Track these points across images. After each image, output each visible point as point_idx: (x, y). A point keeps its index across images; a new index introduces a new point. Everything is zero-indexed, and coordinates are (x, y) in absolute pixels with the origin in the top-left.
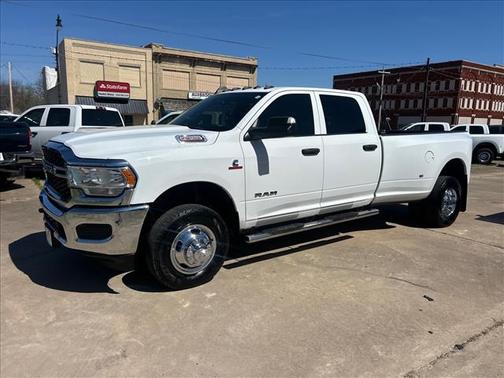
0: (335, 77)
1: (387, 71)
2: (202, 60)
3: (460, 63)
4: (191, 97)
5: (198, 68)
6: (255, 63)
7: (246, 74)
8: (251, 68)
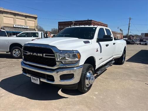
0: (59, 22)
1: (74, 21)
2: (18, 14)
3: (91, 20)
4: (14, 26)
5: (17, 17)
6: (36, 16)
7: (34, 20)
8: (35, 18)
